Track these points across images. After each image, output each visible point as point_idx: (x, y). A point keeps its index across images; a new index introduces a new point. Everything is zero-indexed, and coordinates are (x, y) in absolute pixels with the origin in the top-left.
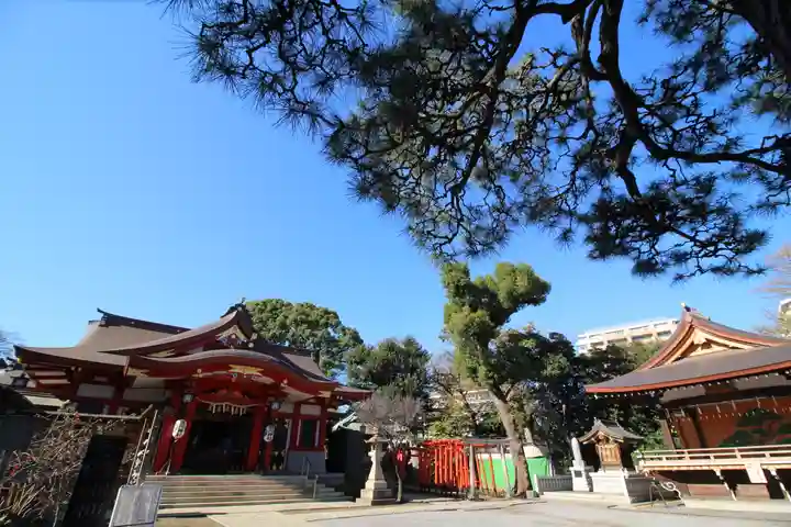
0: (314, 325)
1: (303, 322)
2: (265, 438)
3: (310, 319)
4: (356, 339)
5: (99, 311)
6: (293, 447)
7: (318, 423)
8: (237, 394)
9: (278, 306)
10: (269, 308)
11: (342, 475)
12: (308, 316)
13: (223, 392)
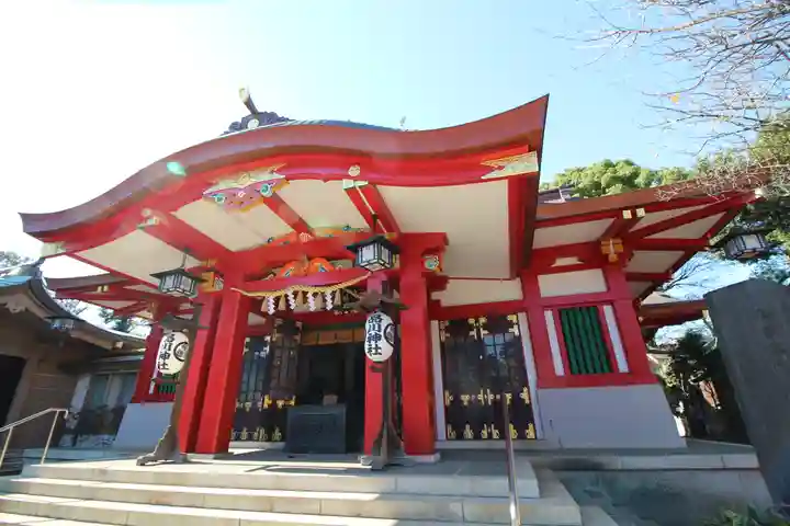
6: (547, 379)
8: (319, 265)
13: (291, 268)
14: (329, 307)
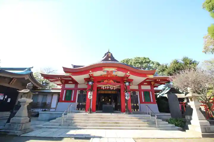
0: (141, 63)
1: (137, 63)
2: (126, 98)
3: (139, 61)
4: (159, 65)
5: (72, 65)
6: (141, 102)
7: (151, 93)
8: (112, 81)
9: (128, 60)
10: (125, 61)
11: (169, 114)
12: (138, 61)
13: (106, 81)
14: (108, 88)
